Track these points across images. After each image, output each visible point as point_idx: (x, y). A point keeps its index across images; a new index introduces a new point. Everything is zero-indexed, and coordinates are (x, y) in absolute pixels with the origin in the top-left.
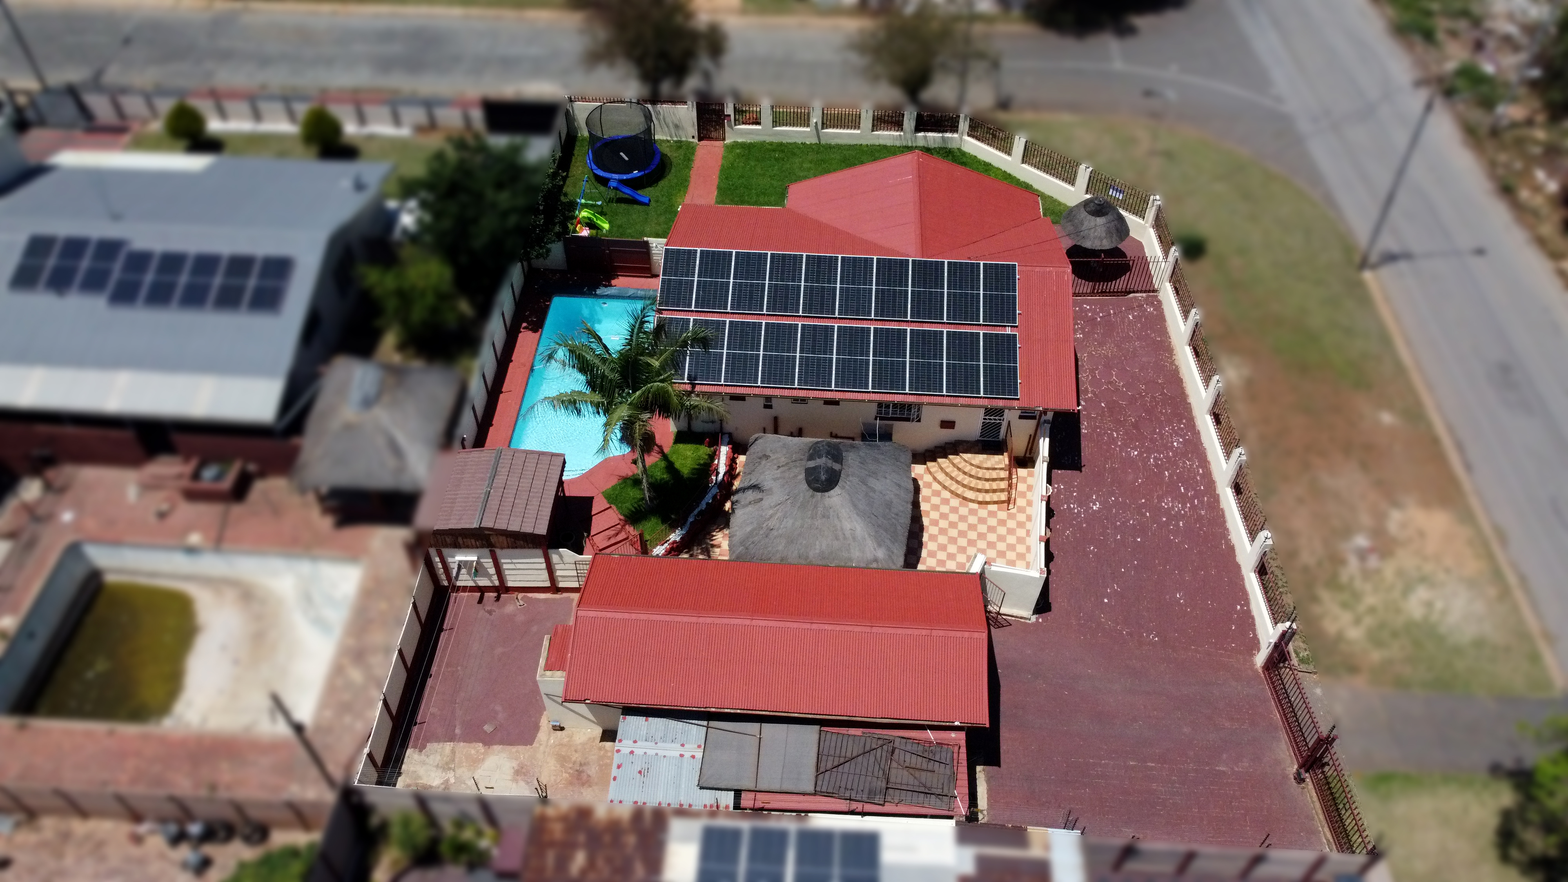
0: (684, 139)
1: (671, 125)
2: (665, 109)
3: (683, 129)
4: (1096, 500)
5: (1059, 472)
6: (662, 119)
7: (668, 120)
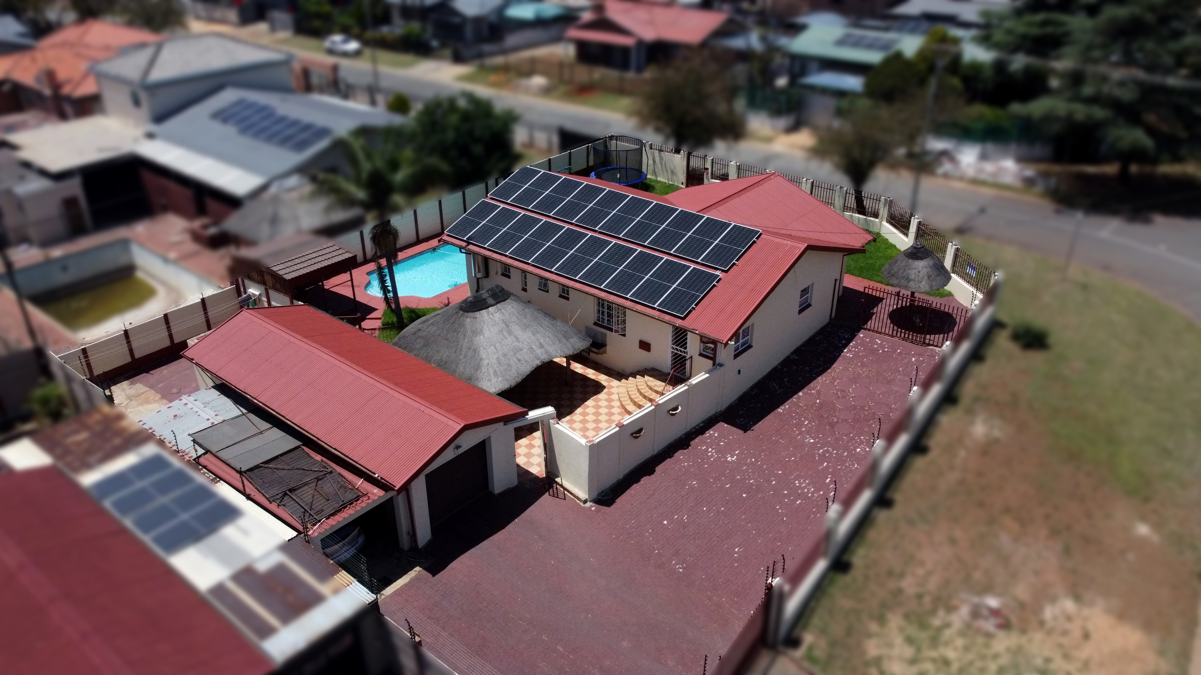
0: (676, 184)
1: (669, 170)
2: (666, 156)
3: (676, 175)
4: (736, 455)
5: (726, 425)
6: (664, 163)
7: (668, 165)
